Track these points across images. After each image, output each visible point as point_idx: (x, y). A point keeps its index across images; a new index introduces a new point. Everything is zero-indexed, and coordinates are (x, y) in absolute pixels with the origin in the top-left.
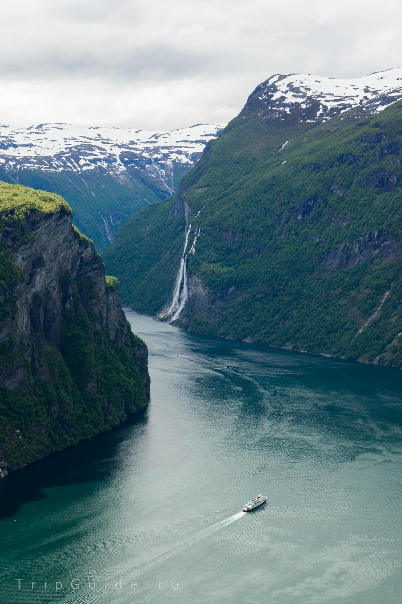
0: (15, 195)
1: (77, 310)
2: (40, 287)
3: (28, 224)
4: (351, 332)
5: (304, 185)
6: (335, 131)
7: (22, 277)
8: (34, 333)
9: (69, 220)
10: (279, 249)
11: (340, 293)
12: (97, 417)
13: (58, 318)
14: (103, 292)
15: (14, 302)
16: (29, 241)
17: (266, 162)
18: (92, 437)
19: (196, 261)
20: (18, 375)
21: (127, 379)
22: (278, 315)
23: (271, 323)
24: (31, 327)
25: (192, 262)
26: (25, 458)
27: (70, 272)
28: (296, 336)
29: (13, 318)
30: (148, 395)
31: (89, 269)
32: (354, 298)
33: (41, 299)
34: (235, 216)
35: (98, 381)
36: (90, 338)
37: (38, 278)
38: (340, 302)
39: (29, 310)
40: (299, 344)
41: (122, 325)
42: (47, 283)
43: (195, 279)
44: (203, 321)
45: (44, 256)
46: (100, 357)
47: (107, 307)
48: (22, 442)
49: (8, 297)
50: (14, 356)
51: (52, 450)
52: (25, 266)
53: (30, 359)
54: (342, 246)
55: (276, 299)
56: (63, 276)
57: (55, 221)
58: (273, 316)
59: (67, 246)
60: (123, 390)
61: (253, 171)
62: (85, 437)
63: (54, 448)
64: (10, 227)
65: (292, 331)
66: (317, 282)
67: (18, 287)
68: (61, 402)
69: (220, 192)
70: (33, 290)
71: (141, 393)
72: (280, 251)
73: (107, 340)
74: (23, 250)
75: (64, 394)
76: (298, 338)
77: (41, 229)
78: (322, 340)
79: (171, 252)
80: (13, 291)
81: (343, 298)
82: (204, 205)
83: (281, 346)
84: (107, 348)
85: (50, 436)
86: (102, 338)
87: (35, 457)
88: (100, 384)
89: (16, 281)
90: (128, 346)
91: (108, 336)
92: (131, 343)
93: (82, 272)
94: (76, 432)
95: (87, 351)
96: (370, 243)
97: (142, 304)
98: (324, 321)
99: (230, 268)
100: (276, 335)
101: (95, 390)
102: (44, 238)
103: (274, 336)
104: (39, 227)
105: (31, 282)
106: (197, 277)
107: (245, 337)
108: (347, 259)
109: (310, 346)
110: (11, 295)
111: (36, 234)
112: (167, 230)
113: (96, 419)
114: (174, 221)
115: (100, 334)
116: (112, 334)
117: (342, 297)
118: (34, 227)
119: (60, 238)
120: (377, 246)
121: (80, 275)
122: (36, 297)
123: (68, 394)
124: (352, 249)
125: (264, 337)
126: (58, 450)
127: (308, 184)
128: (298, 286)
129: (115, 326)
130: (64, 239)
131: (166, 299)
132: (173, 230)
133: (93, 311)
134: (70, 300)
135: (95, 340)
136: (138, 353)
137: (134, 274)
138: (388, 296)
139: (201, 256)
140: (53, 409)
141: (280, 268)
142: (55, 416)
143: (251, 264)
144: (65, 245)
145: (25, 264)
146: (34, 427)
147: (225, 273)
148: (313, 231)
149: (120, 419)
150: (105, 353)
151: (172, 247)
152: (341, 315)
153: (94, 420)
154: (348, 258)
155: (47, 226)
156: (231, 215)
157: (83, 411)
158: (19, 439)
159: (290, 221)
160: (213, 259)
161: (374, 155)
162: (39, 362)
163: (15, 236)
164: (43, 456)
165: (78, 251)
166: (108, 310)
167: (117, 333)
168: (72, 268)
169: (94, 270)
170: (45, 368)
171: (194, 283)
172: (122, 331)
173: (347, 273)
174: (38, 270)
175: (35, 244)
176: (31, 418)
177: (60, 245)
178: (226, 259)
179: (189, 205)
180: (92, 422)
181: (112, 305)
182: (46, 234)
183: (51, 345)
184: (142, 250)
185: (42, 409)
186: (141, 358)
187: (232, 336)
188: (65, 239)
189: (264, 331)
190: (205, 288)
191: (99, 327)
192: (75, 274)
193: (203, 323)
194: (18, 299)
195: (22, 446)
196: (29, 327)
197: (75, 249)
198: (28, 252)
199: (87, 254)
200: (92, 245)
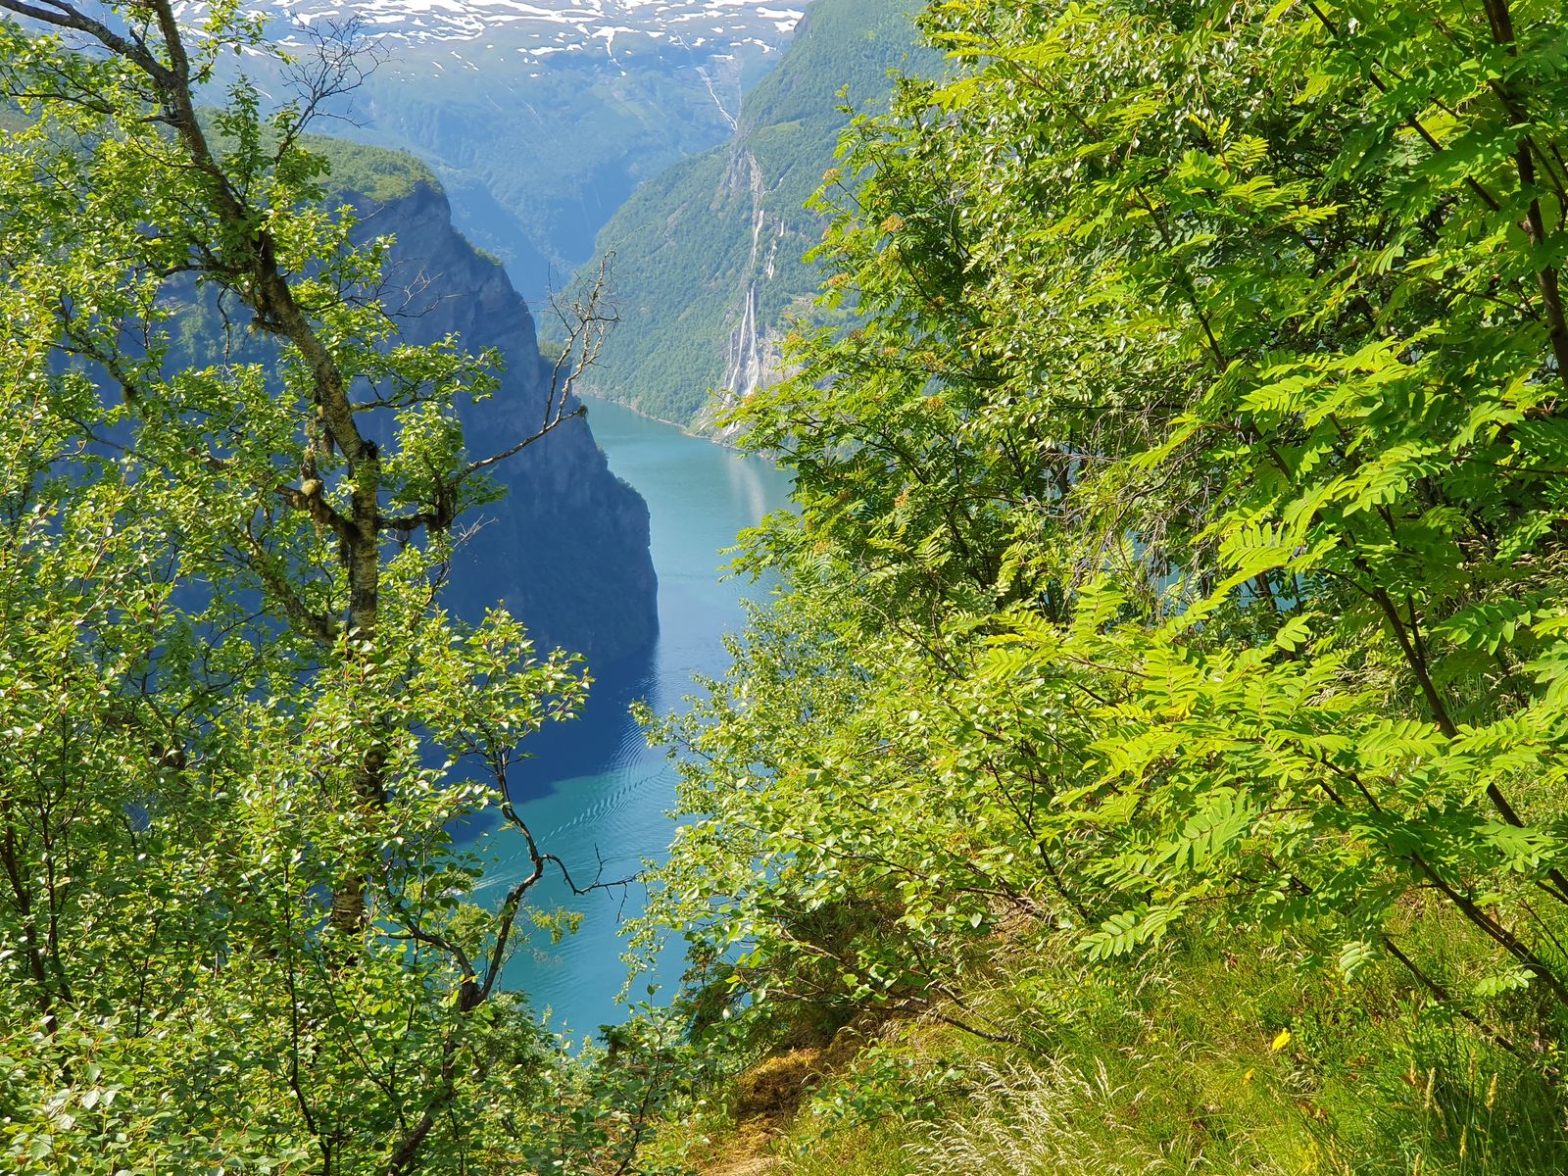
9: (443, 215)
14: (533, 381)
19: (776, 296)
25: (767, 297)
31: (498, 330)
41: (584, 458)
43: (775, 336)
46: (530, 534)
57: (406, 218)
60: (589, 607)
73: (547, 492)
82: (793, 161)
84: (547, 512)
86: (536, 487)
90: (600, 504)
91: (550, 482)
92: (608, 497)
97: (658, 397)
106: (779, 331)
112: (714, 221)
114: (730, 201)
115: (530, 478)
116: (561, 476)
119: (420, 258)
129: (565, 458)
131: (712, 384)
132: (729, 221)
133: (512, 428)
136: (626, 519)
137: (639, 328)
139: (786, 284)
150: (541, 524)
151: (725, 262)
165: (468, 288)
167: (571, 474)
169: (510, 330)
171: (771, 348)
172: (583, 470)
179: (759, 162)
184: (658, 271)
186: (634, 531)
188: (434, 260)
197: (461, 284)
199: (490, 292)
200: (503, 271)
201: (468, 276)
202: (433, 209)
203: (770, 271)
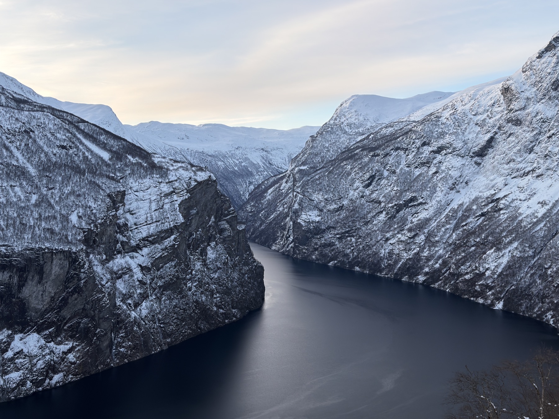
2: (194, 228)
14: (236, 231)
18: (224, 326)
20: (178, 283)
30: (263, 299)
37: (193, 221)
39: (187, 242)
42: (199, 224)
45: (198, 207)
51: (197, 333)
57: (205, 185)
59: (213, 201)
70: (190, 229)
77: (196, 190)
81: (392, 239)
87: (186, 337)
96: (412, 204)
102: (198, 196)
105: (189, 224)
107: (329, 261)
111: (193, 193)
114: (286, 187)
119: (209, 196)
129: (243, 253)
132: (285, 192)
145: (185, 212)
154: (396, 213)
155: (200, 188)
164: (192, 337)
165: (220, 205)
168: (216, 215)
171: (297, 227)
174: (194, 216)
177: (208, 201)
181: (242, 240)
182: (200, 193)
186: (260, 274)
188: (212, 197)
192: (218, 220)
197: (218, 203)
198: (188, 204)
199: (226, 206)
201: (220, 201)
202: (213, 183)
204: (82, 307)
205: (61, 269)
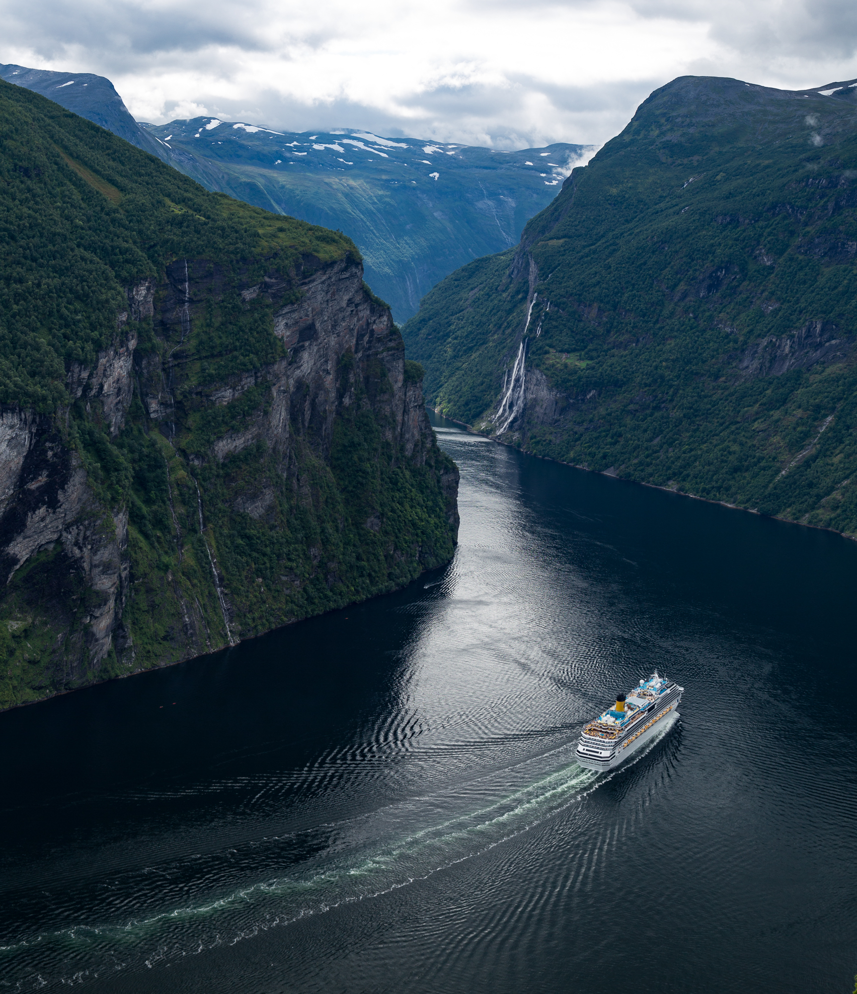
0: (281, 230)
1: (359, 407)
2: (307, 370)
3: (297, 275)
4: (770, 472)
5: (712, 245)
6: (767, 167)
7: (284, 352)
8: (294, 436)
9: (359, 274)
10: (667, 339)
11: (757, 413)
12: (377, 569)
13: (331, 417)
14: (400, 384)
15: (268, 388)
16: (297, 299)
17: (657, 206)
18: (368, 599)
19: (541, 348)
20: (267, 497)
21: (425, 516)
22: (659, 438)
23: (647, 449)
24: (290, 427)
25: (534, 349)
26: (267, 620)
27: (353, 350)
28: (685, 472)
29: (266, 413)
30: (455, 543)
31: (382, 349)
32: (777, 421)
33: (308, 387)
34: (604, 285)
35: (382, 514)
36: (375, 450)
37: (305, 355)
38: (756, 425)
39: (289, 402)
40: (687, 485)
41: (424, 435)
42: (319, 364)
43: (537, 374)
44: (544, 439)
45: (318, 325)
46: (388, 480)
47: (405, 406)
48: (264, 596)
49: (260, 380)
50: (262, 468)
51: (307, 612)
52: (288, 337)
53: (285, 475)
54: (764, 342)
55: (657, 414)
56: (343, 356)
57: (337, 273)
58: (651, 440)
59: (352, 311)
60: (419, 531)
61: (637, 219)
62: (358, 598)
63: (309, 610)
64: (270, 277)
65: (679, 464)
66: (722, 394)
67: (276, 367)
68: (325, 542)
69: (584, 247)
70: (298, 372)
71: (444, 538)
72: (669, 342)
73: (399, 455)
74: (287, 313)
75: (331, 531)
76: (688, 475)
77: (316, 283)
78: (724, 481)
79: (503, 331)
80: (269, 373)
81: (760, 421)
82: (559, 265)
83: (660, 485)
84: (399, 468)
85: (305, 590)
86: (394, 452)
87: (281, 620)
88: (385, 520)
89: (273, 357)
90: (431, 466)
91: (402, 449)
92: (435, 463)
93: (370, 352)
94: (344, 589)
95: (369, 470)
96: (810, 341)
97: (455, 405)
98: (730, 453)
99: (590, 362)
100: (654, 468)
101: (377, 528)
102: (319, 298)
103: (650, 470)
104: (314, 281)
105: (295, 362)
106: (541, 371)
107: (607, 467)
108: (771, 362)
109: (704, 490)
110: (264, 377)
111: (308, 291)
112: (499, 298)
113: (375, 571)
114: (512, 285)
115: (390, 445)
116: (410, 446)
117: (759, 418)
118: (307, 281)
119: (342, 298)
120: (820, 345)
121: (368, 356)
122: (300, 384)
123: (337, 531)
124: (779, 347)
125: (635, 470)
126: (316, 613)
127: (720, 244)
128: (692, 397)
129: (413, 435)
130: (349, 300)
131: (491, 401)
132: (509, 298)
133: (383, 411)
134: (351, 392)
135: (383, 454)
136: (445, 479)
137: (445, 360)
138: (830, 422)
139: (548, 342)
140: (313, 551)
141: (667, 367)
142: (315, 562)
143: (623, 359)
144: (350, 309)
145: (288, 333)
146: (283, 575)
147: (584, 369)
148: (721, 315)
149: (411, 575)
150: (395, 475)
151: (505, 324)
152: (754, 446)
153: (373, 573)
154: (773, 360)
155: (325, 280)
156: (599, 282)
157: (359, 558)
158: (260, 592)
159: (688, 299)
160: (566, 347)
161: (825, 207)
162: (298, 480)
163: (278, 291)
164: (293, 619)
165: (367, 320)
166: (405, 412)
167: (416, 445)
168: (357, 344)
169: (389, 349)
170: (306, 490)
171: (534, 381)
172: (423, 443)
173: (771, 383)
174: (307, 344)
175: (305, 305)
176: (281, 562)
177: (341, 310)
178: (586, 347)
179: (536, 263)
180: (370, 575)
181: (412, 405)
182: (323, 291)
183: (317, 457)
184: (460, 326)
185: (297, 551)
186: (449, 487)
187: (586, 464)
188: (350, 302)
189: (636, 461)
190: (550, 389)
191: (389, 435)
192: (360, 355)
193: (544, 441)
194: (274, 384)
195: (264, 602)
196: (287, 427)
197: (363, 317)
198: (296, 315)
199: (380, 326)
200: (389, 312)
201: (368, 312)
202: (354, 270)
203: (539, 333)
204: (55, 536)
205: (12, 449)
